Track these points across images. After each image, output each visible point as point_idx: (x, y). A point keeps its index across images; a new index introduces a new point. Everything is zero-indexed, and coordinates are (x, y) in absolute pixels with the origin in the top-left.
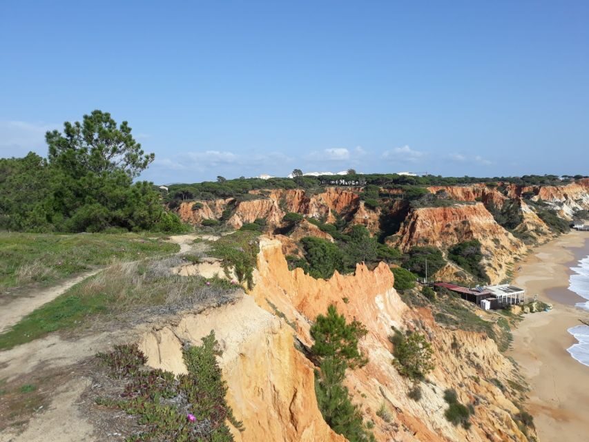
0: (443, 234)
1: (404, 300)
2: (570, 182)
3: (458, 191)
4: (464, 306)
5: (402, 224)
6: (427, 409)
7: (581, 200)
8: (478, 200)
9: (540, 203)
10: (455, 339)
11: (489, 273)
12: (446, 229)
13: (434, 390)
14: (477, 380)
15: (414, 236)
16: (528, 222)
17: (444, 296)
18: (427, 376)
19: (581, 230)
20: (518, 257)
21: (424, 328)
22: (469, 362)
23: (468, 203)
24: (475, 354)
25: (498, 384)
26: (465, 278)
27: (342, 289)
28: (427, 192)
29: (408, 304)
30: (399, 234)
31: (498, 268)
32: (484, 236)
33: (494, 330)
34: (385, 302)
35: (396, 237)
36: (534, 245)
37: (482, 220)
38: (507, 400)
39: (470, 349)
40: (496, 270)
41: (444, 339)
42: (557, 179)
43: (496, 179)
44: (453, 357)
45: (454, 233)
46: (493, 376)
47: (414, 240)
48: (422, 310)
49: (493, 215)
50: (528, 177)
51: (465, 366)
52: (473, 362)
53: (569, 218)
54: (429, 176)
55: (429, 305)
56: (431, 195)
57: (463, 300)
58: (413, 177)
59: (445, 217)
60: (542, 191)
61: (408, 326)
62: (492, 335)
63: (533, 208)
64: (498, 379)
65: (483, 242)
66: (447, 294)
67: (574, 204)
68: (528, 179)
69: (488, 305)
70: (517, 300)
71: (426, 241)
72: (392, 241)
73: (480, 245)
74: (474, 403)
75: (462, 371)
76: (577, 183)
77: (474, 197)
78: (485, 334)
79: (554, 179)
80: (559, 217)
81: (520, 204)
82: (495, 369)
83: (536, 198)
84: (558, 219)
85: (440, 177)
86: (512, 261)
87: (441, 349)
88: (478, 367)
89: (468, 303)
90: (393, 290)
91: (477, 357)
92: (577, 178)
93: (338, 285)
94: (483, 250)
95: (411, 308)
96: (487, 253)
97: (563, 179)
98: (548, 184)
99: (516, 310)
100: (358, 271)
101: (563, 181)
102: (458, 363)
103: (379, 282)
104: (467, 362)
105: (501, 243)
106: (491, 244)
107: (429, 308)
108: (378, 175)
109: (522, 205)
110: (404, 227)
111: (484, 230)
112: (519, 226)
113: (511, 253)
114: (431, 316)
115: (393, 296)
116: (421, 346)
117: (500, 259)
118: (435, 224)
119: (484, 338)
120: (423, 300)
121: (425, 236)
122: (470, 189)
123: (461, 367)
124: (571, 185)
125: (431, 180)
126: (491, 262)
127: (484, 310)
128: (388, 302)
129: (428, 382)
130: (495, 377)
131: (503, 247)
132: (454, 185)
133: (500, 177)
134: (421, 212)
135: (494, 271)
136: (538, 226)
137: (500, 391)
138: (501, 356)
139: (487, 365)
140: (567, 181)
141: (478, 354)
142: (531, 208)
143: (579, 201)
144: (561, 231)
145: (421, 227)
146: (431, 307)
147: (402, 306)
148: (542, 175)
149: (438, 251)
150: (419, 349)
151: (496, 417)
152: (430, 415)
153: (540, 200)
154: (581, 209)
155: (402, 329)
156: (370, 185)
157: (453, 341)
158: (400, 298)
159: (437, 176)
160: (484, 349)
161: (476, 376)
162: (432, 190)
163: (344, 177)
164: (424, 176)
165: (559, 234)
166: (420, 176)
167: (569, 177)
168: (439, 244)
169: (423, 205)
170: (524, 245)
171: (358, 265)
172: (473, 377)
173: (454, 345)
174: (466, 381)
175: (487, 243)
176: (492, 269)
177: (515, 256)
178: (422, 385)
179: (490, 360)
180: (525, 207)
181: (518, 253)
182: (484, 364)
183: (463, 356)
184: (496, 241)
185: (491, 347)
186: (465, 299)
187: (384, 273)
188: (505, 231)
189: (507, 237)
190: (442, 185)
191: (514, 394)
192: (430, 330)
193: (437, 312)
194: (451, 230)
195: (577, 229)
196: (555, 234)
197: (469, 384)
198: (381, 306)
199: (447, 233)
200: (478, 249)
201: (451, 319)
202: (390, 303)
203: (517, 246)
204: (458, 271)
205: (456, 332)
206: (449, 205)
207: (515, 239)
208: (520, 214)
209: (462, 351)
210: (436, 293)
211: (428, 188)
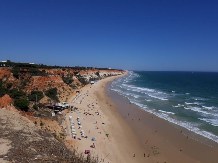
3: (52, 71)
7: (92, 75)
10: (41, 122)
12: (45, 84)
16: (75, 82)
17: (42, 108)
20: (71, 93)
26: (51, 101)
28: (38, 70)
32: (59, 87)
33: (58, 118)
35: (26, 87)
37: (59, 81)
39: (47, 125)
40: (62, 98)
41: (37, 122)
43: (66, 67)
45: (48, 86)
47: (32, 88)
49: (63, 79)
52: (47, 129)
53: (88, 81)
54: (42, 65)
55: (35, 112)
56: (40, 72)
57: (48, 109)
59: (45, 80)
60: (81, 72)
62: (57, 120)
63: (77, 77)
65: (58, 89)
67: (90, 76)
68: (77, 68)
70: (67, 107)
71: (38, 89)
72: (24, 89)
76: (91, 70)
77: (57, 73)
79: (84, 68)
80: (85, 80)
84: (85, 81)
85: (46, 65)
88: (49, 130)
89: (50, 110)
92: (91, 68)
96: (59, 92)
98: (82, 70)
99: (67, 111)
101: (87, 69)
105: (65, 89)
109: (73, 76)
110: (29, 83)
111: (59, 85)
112: (72, 83)
113: (68, 92)
114: (32, 115)
117: (64, 94)
118: (41, 82)
119: (52, 120)
120: (33, 110)
121: (37, 87)
122: (56, 70)
124: (89, 70)
126: (60, 95)
132: (50, 69)
133: (68, 67)
134: (35, 78)
135: (61, 98)
136: (78, 83)
138: (59, 126)
141: (50, 126)
142: (76, 78)
144: (85, 85)
145: (35, 83)
149: (41, 92)
153: (79, 75)
154: (92, 78)
160: (52, 124)
162: (41, 70)
163: (5, 63)
164: (40, 65)
166: (38, 65)
167: (89, 68)
168: (42, 90)
169: (36, 75)
170: (73, 89)
173: (41, 124)
175: (60, 89)
176: (60, 98)
182: (51, 129)
183: (44, 127)
184: (63, 88)
185: (55, 123)
186: (49, 108)
188: (67, 85)
189: (67, 87)
190: (45, 68)
194: (47, 84)
196: (83, 86)
199: (45, 86)
200: (56, 91)
201: (43, 115)
203: (71, 90)
204: (48, 99)
205: (42, 119)
206: (46, 75)
207: (70, 88)
208: (72, 79)
210: (38, 107)
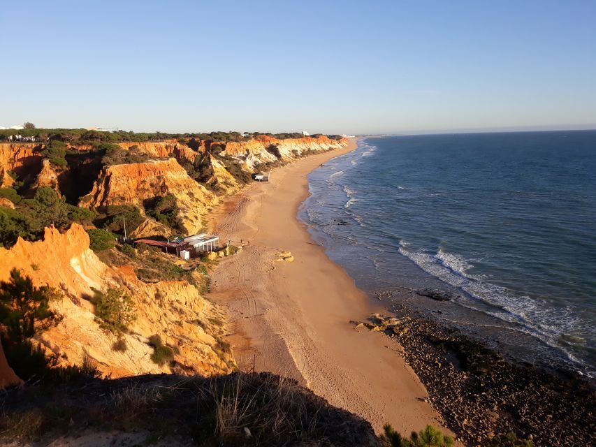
0: (139, 190)
1: (102, 259)
2: (251, 139)
3: (151, 148)
4: (164, 259)
5: (95, 183)
6: (133, 358)
7: (260, 154)
8: (170, 155)
9: (227, 158)
10: (158, 290)
11: (187, 225)
12: (141, 186)
13: (138, 339)
14: (180, 324)
15: (109, 195)
16: (218, 176)
17: (145, 252)
18: (130, 327)
19: (261, 181)
20: (212, 208)
21: (125, 284)
22: (173, 310)
23: (161, 158)
24: (177, 301)
25: (199, 323)
26: (164, 232)
27: (29, 256)
28: (119, 148)
29: (107, 263)
30: (93, 193)
31: (194, 220)
32: (179, 191)
33: (193, 276)
34: (81, 264)
35: (90, 197)
36: (224, 196)
37: (177, 175)
38: (208, 335)
39: (173, 298)
40: (192, 221)
41: (147, 291)
42: (240, 135)
43: (187, 135)
44: (156, 307)
45: (150, 189)
46: (194, 317)
47: (109, 199)
48: (123, 267)
49: (186, 170)
50: (216, 133)
51: (169, 313)
52: (176, 309)
53: (252, 171)
54: (120, 131)
55: (130, 263)
56: (123, 151)
57: (164, 253)
58: (103, 132)
59: (140, 173)
60: (228, 146)
61: (108, 285)
62: (192, 281)
63: (222, 162)
64: (200, 319)
65: (179, 197)
66: (147, 249)
67: (254, 158)
68: (216, 136)
69: (186, 254)
70: (213, 246)
71: (123, 198)
72: (85, 201)
73: (176, 199)
74: (179, 344)
75: (166, 319)
76: (256, 139)
77: (166, 153)
78: (186, 282)
79: (237, 136)
80: (243, 170)
81: (209, 158)
82: (197, 312)
83: (223, 154)
84: (243, 172)
85: (131, 132)
86: (206, 212)
87: (144, 301)
88: (181, 312)
89: (168, 255)
90: (90, 251)
91: (180, 303)
92: (256, 134)
93: (25, 252)
94: (179, 204)
95: (110, 267)
96: (183, 206)
97: (245, 135)
98: (232, 141)
99: (213, 256)
100: (47, 236)
101: (245, 137)
102: (161, 312)
103: (72, 245)
104: (170, 310)
105: (196, 196)
106: (187, 198)
107: (130, 266)
108: (61, 130)
109: (212, 160)
110: (98, 185)
111: (179, 185)
112: (210, 180)
113: (205, 205)
114: (133, 272)
115: (90, 257)
116: (121, 300)
117: (195, 211)
118: (130, 181)
119: (185, 285)
120: (124, 259)
121: (121, 194)
122: (163, 144)
123: (165, 314)
124: (251, 141)
125: (123, 136)
126: (187, 215)
127: (184, 260)
128: (85, 264)
129: (132, 333)
130: (197, 318)
131: (197, 200)
132: (146, 141)
133: (191, 133)
134: (114, 170)
135: (191, 223)
136: (226, 179)
137: (202, 329)
138: (202, 299)
139: (189, 309)
140: (248, 137)
141: (181, 301)
142: (219, 163)
143: (258, 155)
144: (246, 182)
145: (116, 185)
146: (132, 264)
147: (101, 266)
148: (227, 132)
149: (135, 208)
150: (119, 303)
151: (199, 352)
152: (137, 363)
153: (226, 155)
154: (260, 162)
155: (103, 288)
156: (54, 142)
157: (156, 292)
158: (97, 258)
159: (128, 131)
160: (186, 294)
161: (179, 320)
162: (125, 146)
163: (20, 132)
164: (115, 132)
165: (244, 186)
166: (111, 132)
167: (250, 134)
168: (135, 202)
169: (116, 162)
170: (216, 197)
171: (46, 228)
172: (177, 321)
173: (158, 296)
174: (170, 327)
175: (182, 197)
176: (188, 221)
177: (209, 207)
178: (126, 337)
179: (192, 304)
180: (214, 162)
181: (211, 204)
182: (186, 309)
183: (167, 305)
184: (191, 194)
185: (192, 292)
186: (165, 252)
187: (78, 235)
188: (198, 185)
189: (201, 191)
190: (134, 141)
191: (214, 329)
192: (132, 285)
193: (139, 268)
194: (147, 186)
195: (258, 180)
196: (241, 186)
197: (173, 329)
198: (78, 269)
199: (144, 190)
200: (175, 203)
201: (153, 272)
202: (88, 264)
203: (210, 198)
204: (157, 226)
205: (159, 284)
206: (142, 162)
207: (208, 192)
208: (210, 167)
209: (166, 300)
210: (136, 250)
211: (120, 144)
